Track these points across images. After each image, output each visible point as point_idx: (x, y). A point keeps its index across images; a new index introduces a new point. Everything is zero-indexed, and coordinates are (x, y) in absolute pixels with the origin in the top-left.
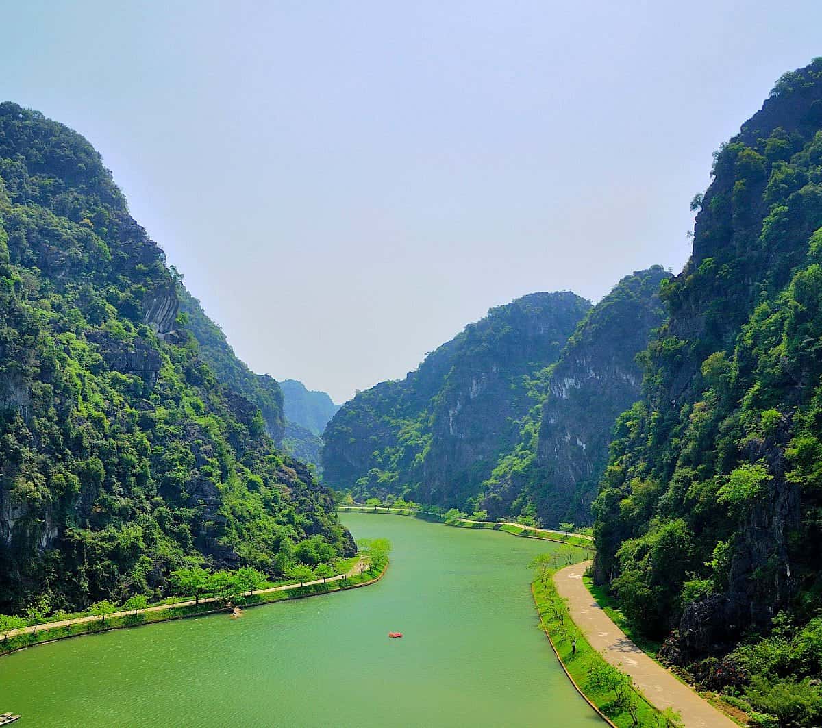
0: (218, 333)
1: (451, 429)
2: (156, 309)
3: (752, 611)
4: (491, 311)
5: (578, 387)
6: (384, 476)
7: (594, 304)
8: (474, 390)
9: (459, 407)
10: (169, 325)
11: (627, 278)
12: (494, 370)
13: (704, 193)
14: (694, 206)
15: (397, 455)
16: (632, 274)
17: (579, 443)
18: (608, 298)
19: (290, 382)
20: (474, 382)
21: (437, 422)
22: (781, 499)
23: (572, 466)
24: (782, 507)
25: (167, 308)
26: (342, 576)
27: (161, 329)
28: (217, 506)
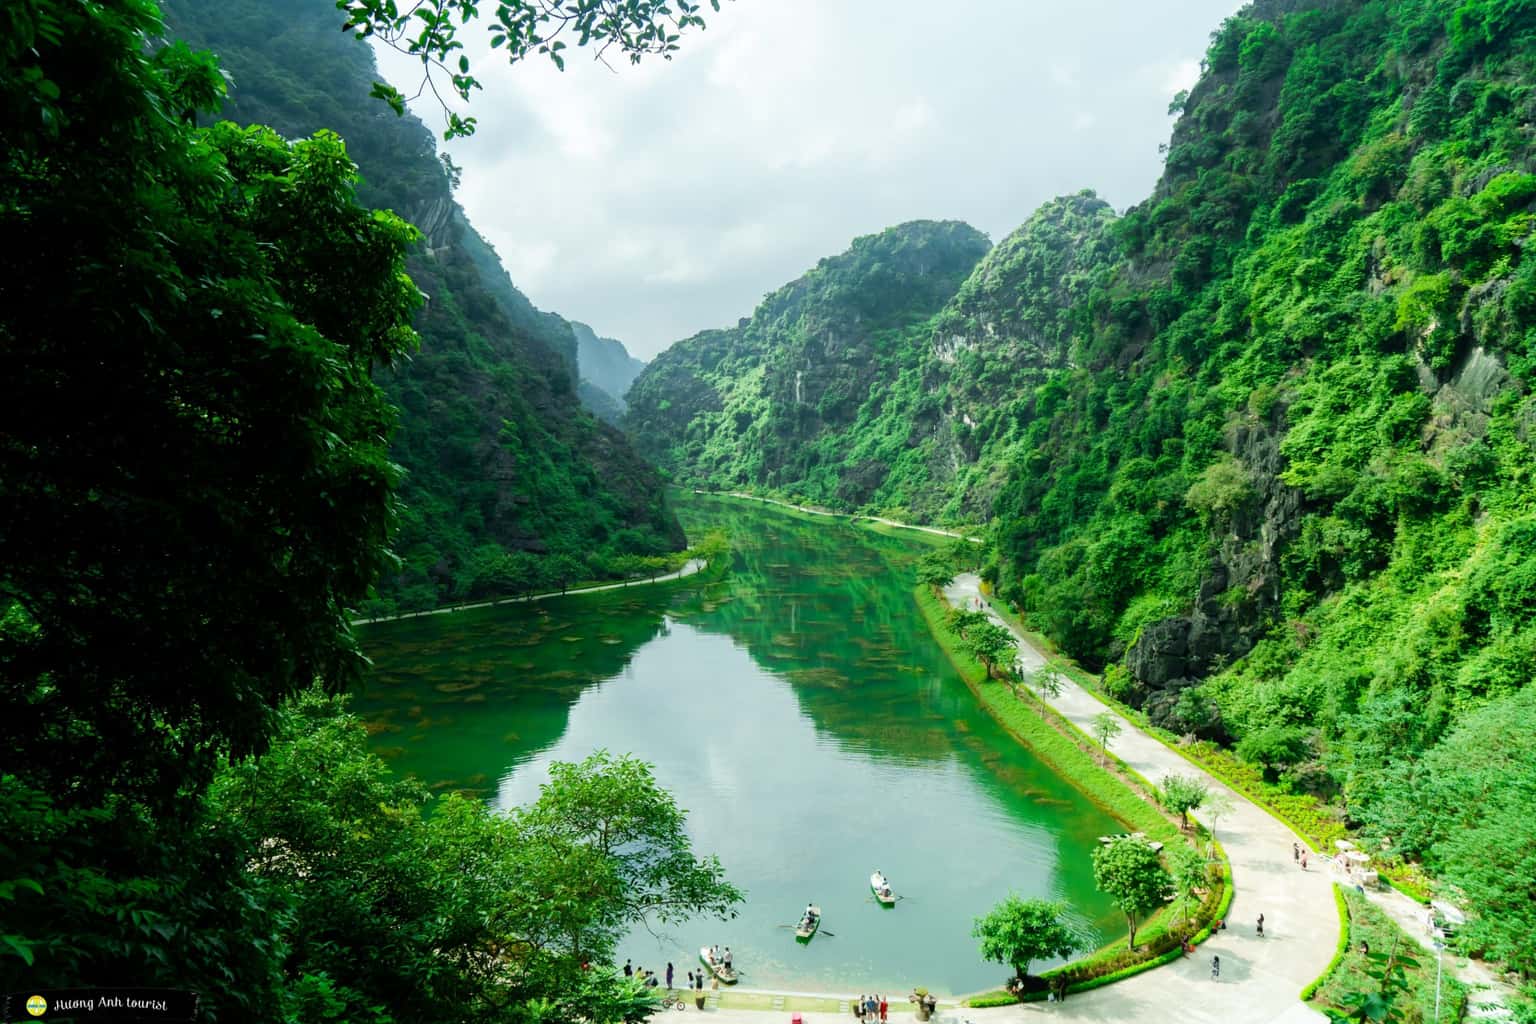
0: (488, 253)
1: (798, 396)
2: (425, 212)
4: (856, 242)
5: (971, 348)
8: (830, 346)
9: (810, 367)
10: (441, 237)
11: (1047, 206)
12: (857, 320)
13: (1190, 91)
14: (1173, 108)
15: (722, 423)
16: (1054, 201)
17: (967, 420)
18: (1018, 232)
20: (831, 335)
21: (778, 384)
22: (1274, 503)
23: (956, 450)
24: (1275, 514)
25: (438, 213)
26: (675, 576)
27: (430, 242)
28: (516, 481)
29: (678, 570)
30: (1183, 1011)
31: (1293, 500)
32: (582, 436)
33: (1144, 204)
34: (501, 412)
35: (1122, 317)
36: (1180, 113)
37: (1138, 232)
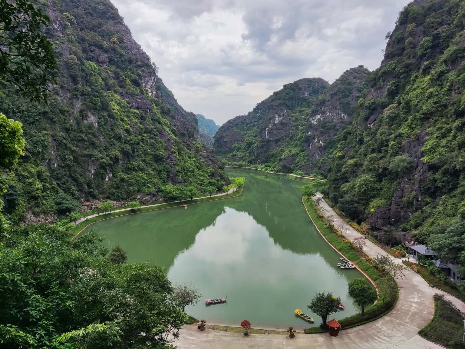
0: (170, 94)
1: (267, 136)
2: (148, 81)
3: (402, 214)
4: (285, 86)
5: (322, 119)
6: (239, 154)
7: (331, 83)
8: (277, 120)
9: (270, 127)
10: (153, 90)
11: (347, 71)
12: (285, 111)
13: (392, 32)
14: (387, 37)
15: (243, 145)
16: (349, 70)
17: (321, 142)
18: (337, 80)
19: (199, 115)
20: (277, 116)
21: (261, 132)
22: (419, 168)
23: (317, 152)
24: (419, 172)
25: (152, 82)
26: (226, 193)
27: (150, 91)
28: (177, 165)
29: (227, 191)
30: (378, 337)
31: (425, 167)
32: (198, 150)
33: (377, 70)
34: (172, 143)
35: (369, 108)
36: (389, 39)
37: (374, 79)
